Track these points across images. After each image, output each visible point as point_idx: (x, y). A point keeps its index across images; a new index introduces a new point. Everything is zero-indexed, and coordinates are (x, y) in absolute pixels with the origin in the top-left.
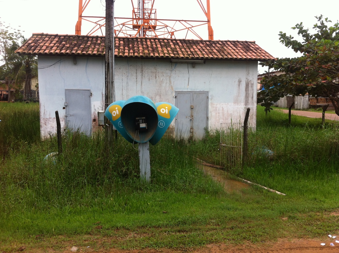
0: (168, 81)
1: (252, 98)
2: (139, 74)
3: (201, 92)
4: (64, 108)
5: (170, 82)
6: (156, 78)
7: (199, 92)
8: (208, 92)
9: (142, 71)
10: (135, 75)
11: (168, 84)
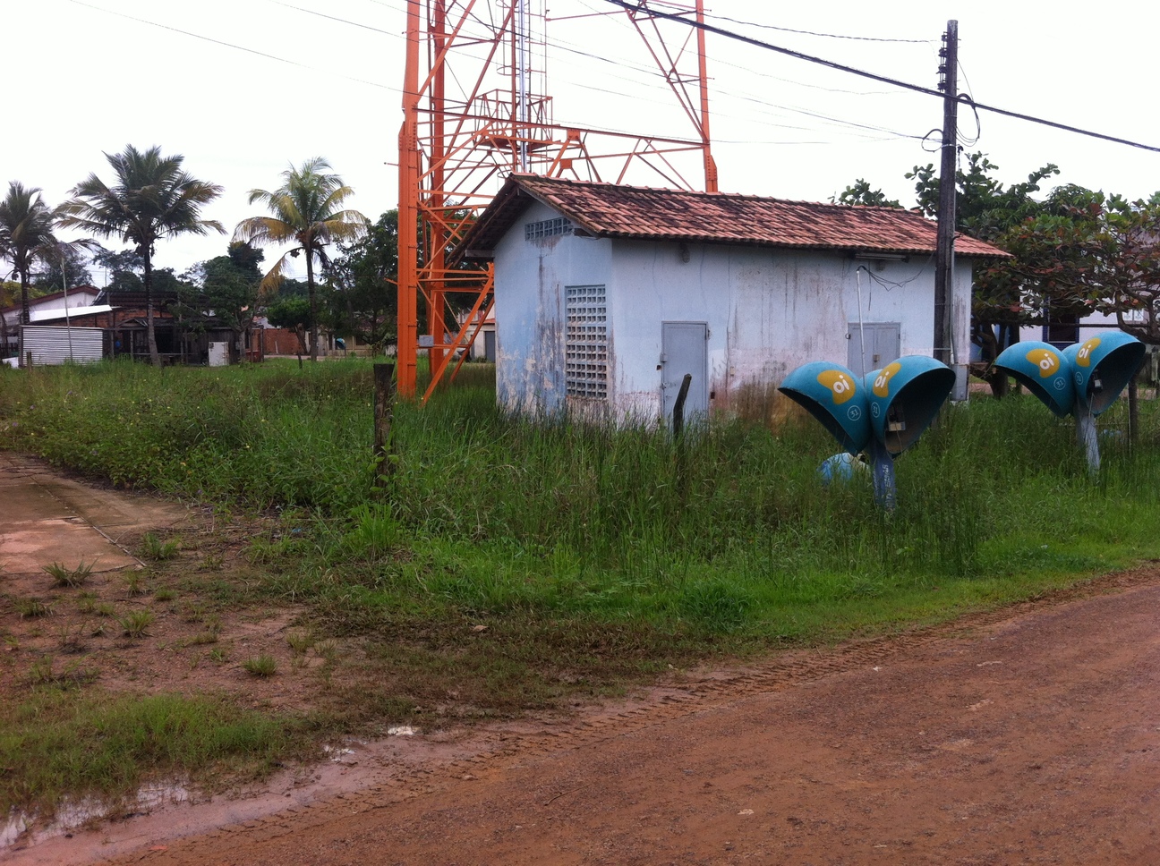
0: (838, 302)
1: (964, 336)
2: (791, 284)
3: (889, 324)
4: (659, 367)
5: (841, 301)
6: (818, 293)
7: (885, 324)
8: (899, 324)
9: (796, 277)
10: (783, 286)
11: (837, 308)
